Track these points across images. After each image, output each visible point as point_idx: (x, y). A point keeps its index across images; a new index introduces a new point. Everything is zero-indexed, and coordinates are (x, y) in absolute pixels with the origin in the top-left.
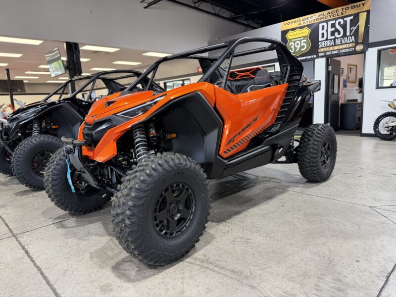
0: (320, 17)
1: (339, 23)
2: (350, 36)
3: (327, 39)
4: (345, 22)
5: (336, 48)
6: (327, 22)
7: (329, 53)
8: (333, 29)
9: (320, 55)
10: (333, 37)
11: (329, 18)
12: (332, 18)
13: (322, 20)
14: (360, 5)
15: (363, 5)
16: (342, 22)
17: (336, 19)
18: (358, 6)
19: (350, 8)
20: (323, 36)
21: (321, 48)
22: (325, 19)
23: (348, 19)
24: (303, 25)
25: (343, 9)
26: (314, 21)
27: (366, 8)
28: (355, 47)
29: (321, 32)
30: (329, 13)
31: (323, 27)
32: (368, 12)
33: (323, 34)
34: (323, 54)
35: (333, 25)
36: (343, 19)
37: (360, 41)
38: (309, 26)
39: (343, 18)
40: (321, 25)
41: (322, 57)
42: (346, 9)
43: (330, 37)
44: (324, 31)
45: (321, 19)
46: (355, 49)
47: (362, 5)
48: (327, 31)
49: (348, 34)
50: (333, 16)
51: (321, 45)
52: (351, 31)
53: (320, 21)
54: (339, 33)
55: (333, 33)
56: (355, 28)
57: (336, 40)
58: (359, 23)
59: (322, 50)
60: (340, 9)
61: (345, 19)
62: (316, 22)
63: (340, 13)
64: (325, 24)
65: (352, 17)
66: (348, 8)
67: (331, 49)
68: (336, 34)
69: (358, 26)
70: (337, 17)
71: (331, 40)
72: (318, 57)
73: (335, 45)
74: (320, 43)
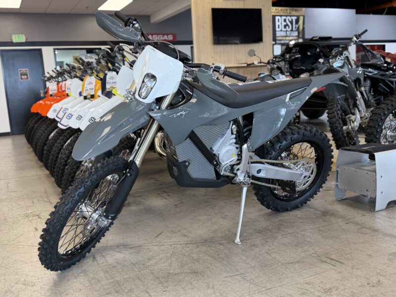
0: (276, 11)
1: (289, 20)
2: (295, 31)
3: (281, 31)
4: (292, 20)
5: (287, 38)
6: (281, 16)
7: (283, 42)
8: (285, 23)
9: (278, 42)
10: (285, 30)
11: (282, 14)
12: (284, 14)
14: (299, 10)
15: (301, 10)
16: (290, 20)
17: (287, 16)
19: (294, 10)
20: (279, 27)
21: (278, 37)
22: (279, 14)
23: (294, 18)
25: (290, 10)
27: (303, 13)
28: (298, 40)
29: (277, 23)
30: (282, 10)
31: (279, 20)
32: (304, 16)
33: (279, 26)
35: (285, 20)
37: (301, 36)
39: (291, 16)
40: (277, 18)
41: (279, 44)
42: (292, 11)
43: (283, 29)
44: (279, 23)
48: (281, 23)
49: (294, 29)
51: (278, 34)
52: (295, 27)
53: (276, 14)
54: (289, 28)
55: (285, 27)
56: (297, 26)
57: (287, 32)
58: (300, 23)
59: (279, 38)
60: (288, 8)
61: (292, 18)
62: (274, 14)
63: (288, 12)
64: (279, 18)
65: (296, 18)
67: (284, 38)
68: (287, 27)
69: (299, 25)
70: (286, 14)
71: (284, 31)
72: (276, 44)
73: (286, 36)
74: (277, 32)
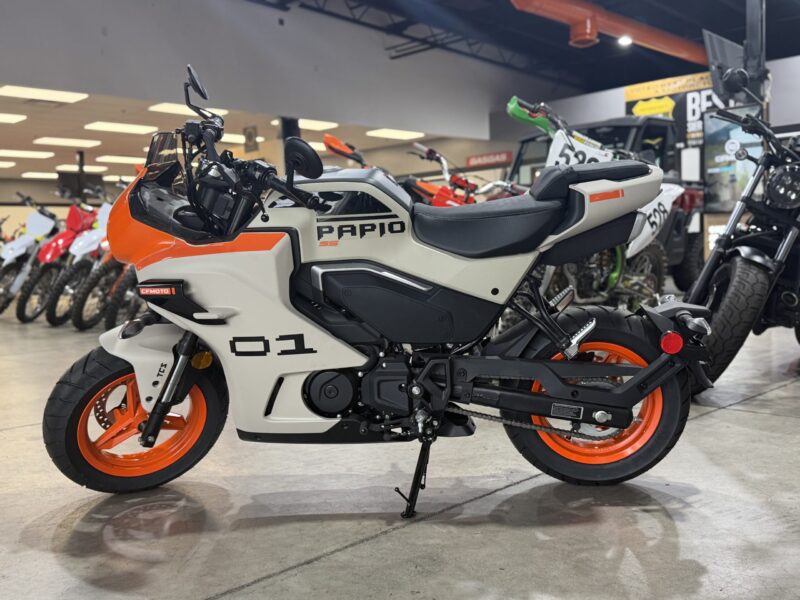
0: (688, 83)
3: (700, 120)
6: (699, 91)
8: (709, 104)
9: (690, 143)
11: (702, 86)
12: (705, 86)
13: (692, 88)
20: (694, 114)
21: (692, 132)
22: (696, 88)
24: (661, 94)
26: (679, 89)
29: (690, 106)
30: (702, 78)
31: (694, 100)
33: (694, 112)
34: (694, 143)
35: (708, 98)
38: (672, 96)
40: (690, 97)
41: (694, 146)
44: (696, 106)
45: (690, 86)
48: (700, 106)
50: (709, 84)
51: (691, 127)
53: (686, 89)
59: (693, 136)
62: (683, 90)
64: (696, 95)
72: (686, 147)
74: (689, 125)
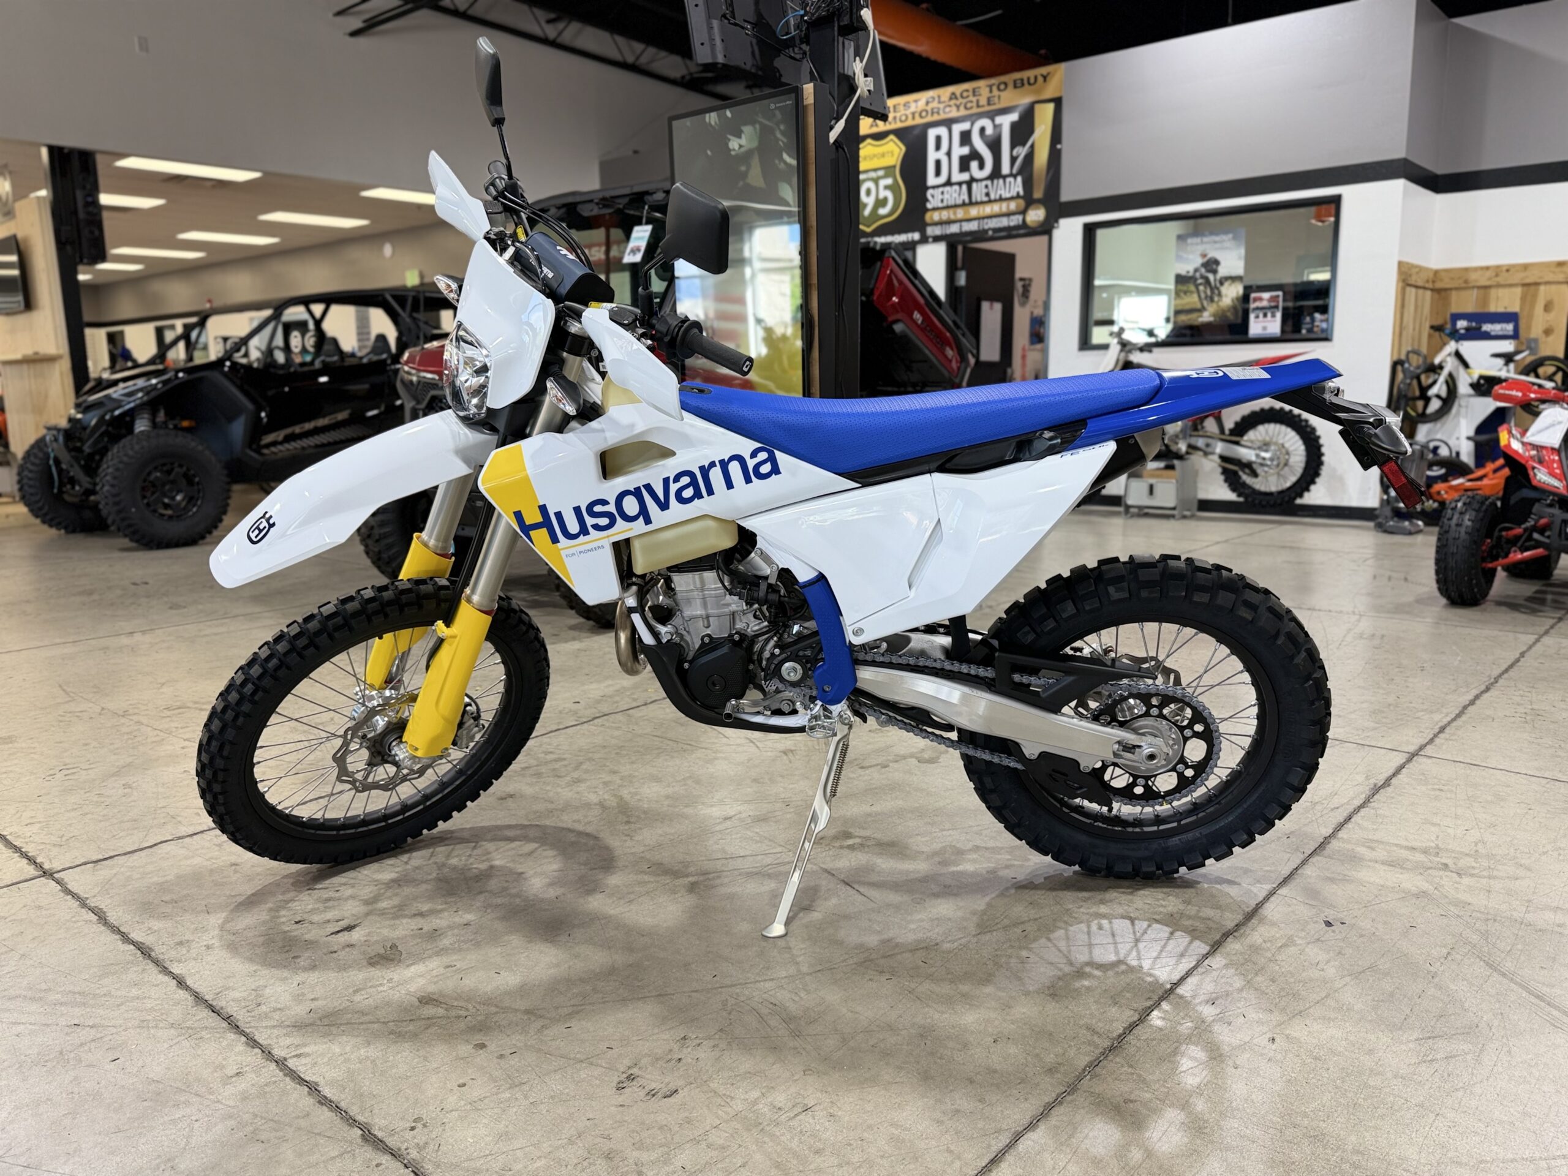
0: (931, 106)
1: (982, 130)
2: (1011, 175)
3: (949, 183)
4: (998, 129)
5: (974, 212)
6: (948, 123)
7: (954, 229)
8: (966, 150)
9: (931, 231)
10: (965, 176)
11: (954, 113)
12: (963, 112)
13: (936, 118)
14: (1036, 78)
15: (1045, 78)
16: (989, 129)
17: (973, 118)
18: (1032, 81)
19: (1011, 86)
20: (938, 173)
22: (943, 116)
23: (1006, 121)
24: (881, 129)
26: (913, 118)
27: (1050, 92)
29: (932, 156)
30: (953, 96)
31: (938, 139)
32: (1058, 103)
35: (965, 138)
36: (993, 121)
37: (1038, 194)
38: (902, 134)
39: (991, 115)
40: (932, 133)
41: (937, 239)
42: (999, 89)
43: (957, 177)
44: (941, 155)
45: (933, 113)
46: (1024, 220)
47: (1040, 79)
48: (949, 154)
49: (1005, 169)
50: (966, 108)
51: (934, 199)
52: (1013, 160)
53: (929, 119)
55: (965, 164)
56: (1022, 152)
58: (1036, 136)
60: (982, 84)
61: (999, 120)
62: (918, 121)
63: (983, 101)
64: (942, 131)
65: (1014, 117)
66: (1006, 84)
69: (1032, 146)
70: (975, 110)
71: (960, 184)
72: (924, 240)
73: (971, 203)
74: (929, 194)
